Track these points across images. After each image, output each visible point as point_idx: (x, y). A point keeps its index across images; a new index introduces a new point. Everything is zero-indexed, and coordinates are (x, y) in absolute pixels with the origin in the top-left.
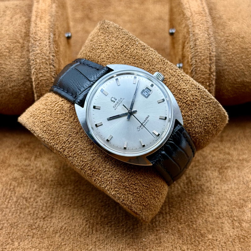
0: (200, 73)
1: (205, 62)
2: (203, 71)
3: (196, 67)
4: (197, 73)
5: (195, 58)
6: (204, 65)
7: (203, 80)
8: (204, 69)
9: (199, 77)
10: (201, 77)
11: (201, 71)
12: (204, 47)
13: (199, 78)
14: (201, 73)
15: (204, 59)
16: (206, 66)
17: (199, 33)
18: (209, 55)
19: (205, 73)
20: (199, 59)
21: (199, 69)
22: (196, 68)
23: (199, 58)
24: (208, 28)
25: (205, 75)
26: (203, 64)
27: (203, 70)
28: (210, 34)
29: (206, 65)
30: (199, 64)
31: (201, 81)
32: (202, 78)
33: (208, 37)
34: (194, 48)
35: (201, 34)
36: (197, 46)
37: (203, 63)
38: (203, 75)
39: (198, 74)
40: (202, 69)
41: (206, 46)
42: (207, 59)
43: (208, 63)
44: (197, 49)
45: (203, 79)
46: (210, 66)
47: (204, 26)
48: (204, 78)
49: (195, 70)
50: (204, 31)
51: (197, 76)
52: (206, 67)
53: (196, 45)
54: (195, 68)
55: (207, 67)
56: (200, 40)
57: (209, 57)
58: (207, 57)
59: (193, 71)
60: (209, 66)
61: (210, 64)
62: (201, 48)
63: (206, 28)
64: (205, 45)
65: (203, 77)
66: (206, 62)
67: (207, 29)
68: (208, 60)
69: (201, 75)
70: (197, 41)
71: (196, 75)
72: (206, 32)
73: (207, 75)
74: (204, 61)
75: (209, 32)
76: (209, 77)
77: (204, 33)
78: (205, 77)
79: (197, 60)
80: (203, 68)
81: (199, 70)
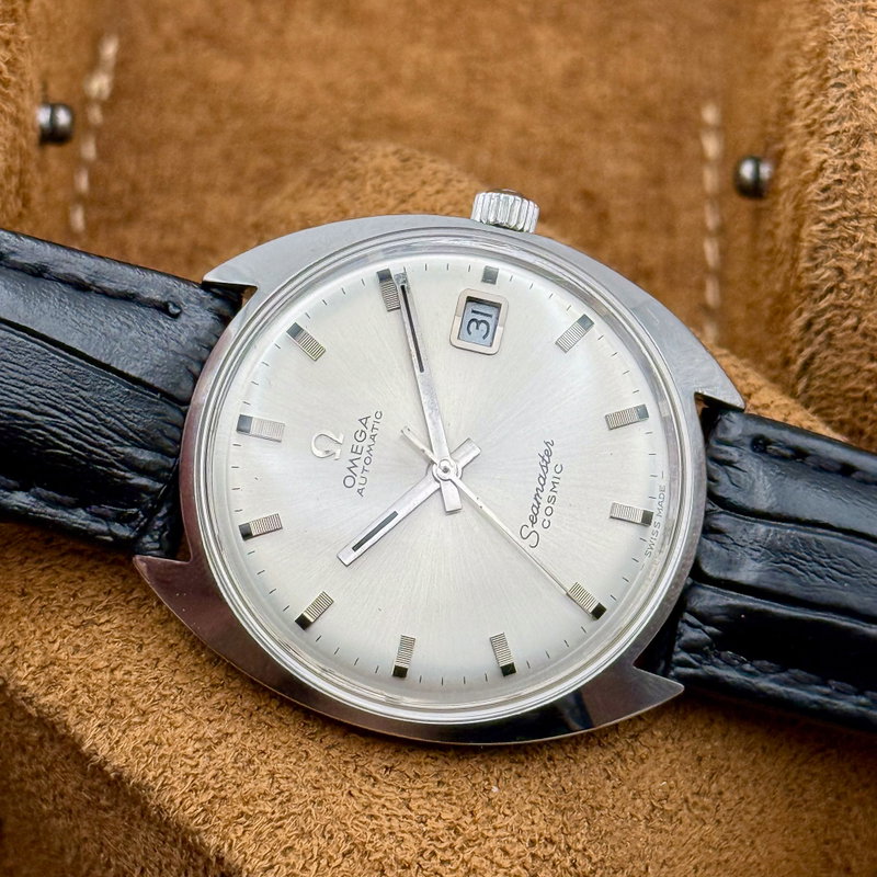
0: (854, 346)
3: (840, 307)
4: (838, 344)
5: (836, 255)
10: (859, 370)
11: (865, 335)
13: (846, 371)
14: (865, 345)
20: (860, 263)
21: (851, 322)
22: (838, 312)
23: (865, 256)
30: (860, 292)
31: (854, 390)
32: (866, 375)
34: (837, 189)
36: (859, 174)
38: (873, 359)
39: (842, 350)
44: (860, 197)
45: (869, 381)
49: (829, 322)
51: (837, 361)
53: (855, 168)
54: (828, 315)
59: (816, 327)
65: (870, 371)
69: (860, 356)
70: (870, 146)
71: (831, 352)
79: (848, 266)
81: (855, 328)
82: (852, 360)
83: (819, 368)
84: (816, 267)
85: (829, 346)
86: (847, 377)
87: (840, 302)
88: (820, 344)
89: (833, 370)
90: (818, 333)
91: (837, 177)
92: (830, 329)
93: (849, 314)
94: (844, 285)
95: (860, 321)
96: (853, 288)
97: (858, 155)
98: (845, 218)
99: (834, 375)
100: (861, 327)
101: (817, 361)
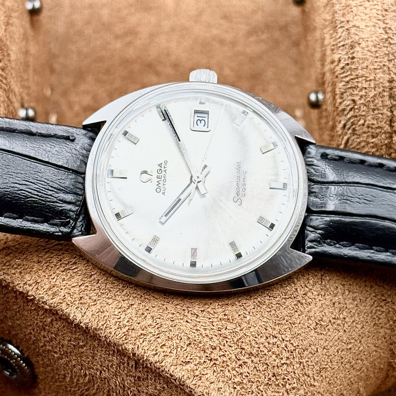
0: (364, 133)
1: (379, 101)
2: (374, 127)
3: (356, 116)
4: (357, 132)
5: (351, 95)
6: (376, 112)
7: (374, 150)
8: (375, 122)
9: (364, 141)
10: (368, 143)
11: (368, 127)
12: (376, 64)
13: (363, 144)
14: (369, 132)
15: (375, 96)
16: (382, 114)
17: (362, 25)
18: (388, 84)
19: (378, 130)
20: (361, 97)
21: (362, 122)
22: (356, 119)
23: (363, 93)
24: (386, 10)
25: (379, 137)
26: (374, 110)
27: (373, 124)
28: (390, 28)
29: (380, 112)
30: (363, 108)
32: (371, 145)
33: (386, 36)
34: (347, 67)
35: (369, 29)
36: (355, 60)
37: (372, 106)
38: (373, 137)
39: (360, 135)
40: (370, 121)
41: (381, 62)
42: (384, 96)
43: (387, 106)
44: (357, 69)
45: (373, 147)
46: (392, 112)
47: (376, 7)
48: (375, 145)
49: (353, 124)
50: (374, 20)
51: (359, 140)
52: (380, 116)
54: (352, 120)
55: (385, 116)
56: (363, 45)
57: (388, 90)
58: (384, 91)
59: (347, 127)
60: (389, 114)
61: (391, 108)
62: (367, 66)
63: (380, 12)
64: (377, 57)
65: (373, 143)
66: (380, 104)
67: (384, 13)
68: (387, 98)
69: (368, 136)
70: (358, 48)
71: (356, 136)
72: (381, 23)
73: (383, 136)
74: (376, 101)
75: (386, 21)
76: (390, 143)
77: (374, 26)
78: (379, 142)
79: (356, 98)
80: (373, 119)
81: (363, 125)
82: (365, 139)
83: (351, 145)
84: (344, 101)
85: (354, 134)
86: (364, 147)
87: (355, 114)
88: (350, 134)
89: (357, 145)
90: (349, 129)
91: (346, 62)
92: (354, 126)
93: (360, 119)
94: (356, 107)
95: (365, 121)
96: (360, 107)
97: (353, 53)
98: (352, 79)
99: (358, 147)
100: (366, 124)
101: (350, 142)
